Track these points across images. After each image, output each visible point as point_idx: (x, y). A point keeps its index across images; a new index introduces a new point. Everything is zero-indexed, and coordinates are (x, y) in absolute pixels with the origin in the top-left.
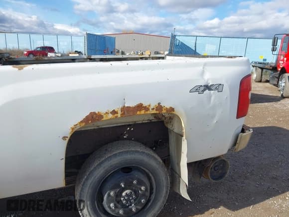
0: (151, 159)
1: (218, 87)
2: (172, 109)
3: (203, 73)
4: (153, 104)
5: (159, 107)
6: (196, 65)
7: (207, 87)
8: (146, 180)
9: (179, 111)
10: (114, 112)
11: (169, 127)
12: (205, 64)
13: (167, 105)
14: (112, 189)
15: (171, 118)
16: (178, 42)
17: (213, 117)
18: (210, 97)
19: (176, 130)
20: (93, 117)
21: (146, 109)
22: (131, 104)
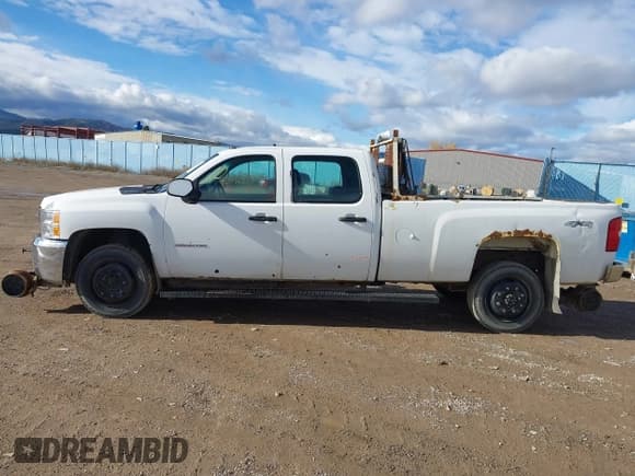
0: (531, 276)
1: (589, 224)
2: (550, 236)
3: (576, 213)
4: (537, 231)
5: (541, 234)
6: (570, 207)
7: (579, 223)
8: (524, 290)
9: (556, 238)
10: (509, 233)
11: (546, 254)
12: (579, 207)
13: (546, 232)
14: (499, 291)
15: (548, 246)
16: (558, 173)
17: (583, 246)
18: (581, 231)
19: (552, 256)
20: (496, 236)
21: (531, 233)
22: (521, 229)
